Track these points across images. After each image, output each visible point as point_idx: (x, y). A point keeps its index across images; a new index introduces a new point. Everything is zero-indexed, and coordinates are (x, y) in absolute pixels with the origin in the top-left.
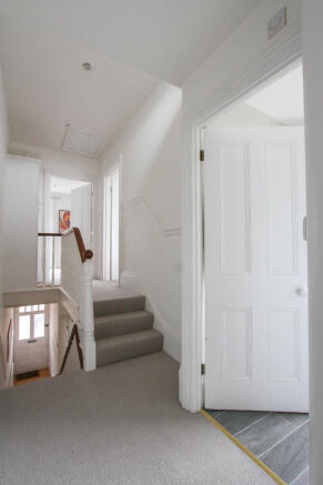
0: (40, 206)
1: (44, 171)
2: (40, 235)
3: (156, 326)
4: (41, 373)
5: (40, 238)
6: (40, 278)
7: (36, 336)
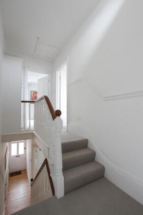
0: (22, 86)
1: (24, 68)
2: (22, 102)
3: (97, 159)
4: (22, 172)
5: (22, 103)
6: (22, 126)
7: (20, 154)
